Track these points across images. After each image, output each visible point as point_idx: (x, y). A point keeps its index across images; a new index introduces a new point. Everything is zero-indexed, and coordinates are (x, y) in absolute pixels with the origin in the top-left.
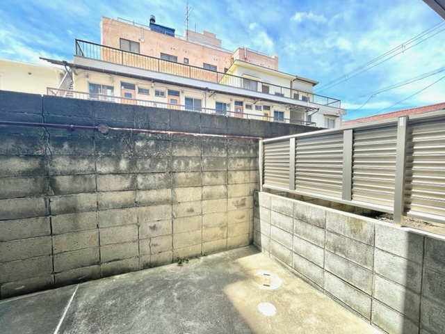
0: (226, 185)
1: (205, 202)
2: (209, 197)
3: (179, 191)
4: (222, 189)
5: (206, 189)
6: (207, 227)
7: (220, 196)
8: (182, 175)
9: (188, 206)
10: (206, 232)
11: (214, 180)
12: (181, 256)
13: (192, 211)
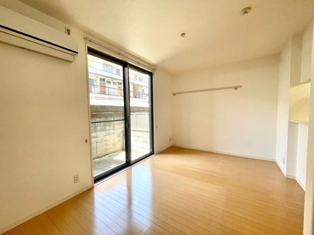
0: (114, 129)
1: (107, 136)
2: (108, 134)
3: (98, 133)
4: (112, 131)
5: (107, 132)
6: (108, 145)
7: (112, 134)
8: (99, 127)
9: (102, 138)
10: (108, 147)
11: (109, 128)
12: (100, 156)
13: (103, 140)
